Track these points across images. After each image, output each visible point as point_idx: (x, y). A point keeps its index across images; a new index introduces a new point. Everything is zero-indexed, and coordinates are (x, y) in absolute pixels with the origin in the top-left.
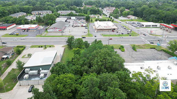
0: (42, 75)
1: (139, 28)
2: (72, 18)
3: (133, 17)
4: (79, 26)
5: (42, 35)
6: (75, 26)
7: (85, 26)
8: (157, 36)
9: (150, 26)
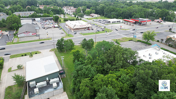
0: (55, 85)
1: (108, 25)
2: (36, 19)
3: (96, 15)
4: (51, 28)
5: (14, 42)
6: (47, 28)
7: (58, 27)
8: (126, 30)
9: (115, 22)
